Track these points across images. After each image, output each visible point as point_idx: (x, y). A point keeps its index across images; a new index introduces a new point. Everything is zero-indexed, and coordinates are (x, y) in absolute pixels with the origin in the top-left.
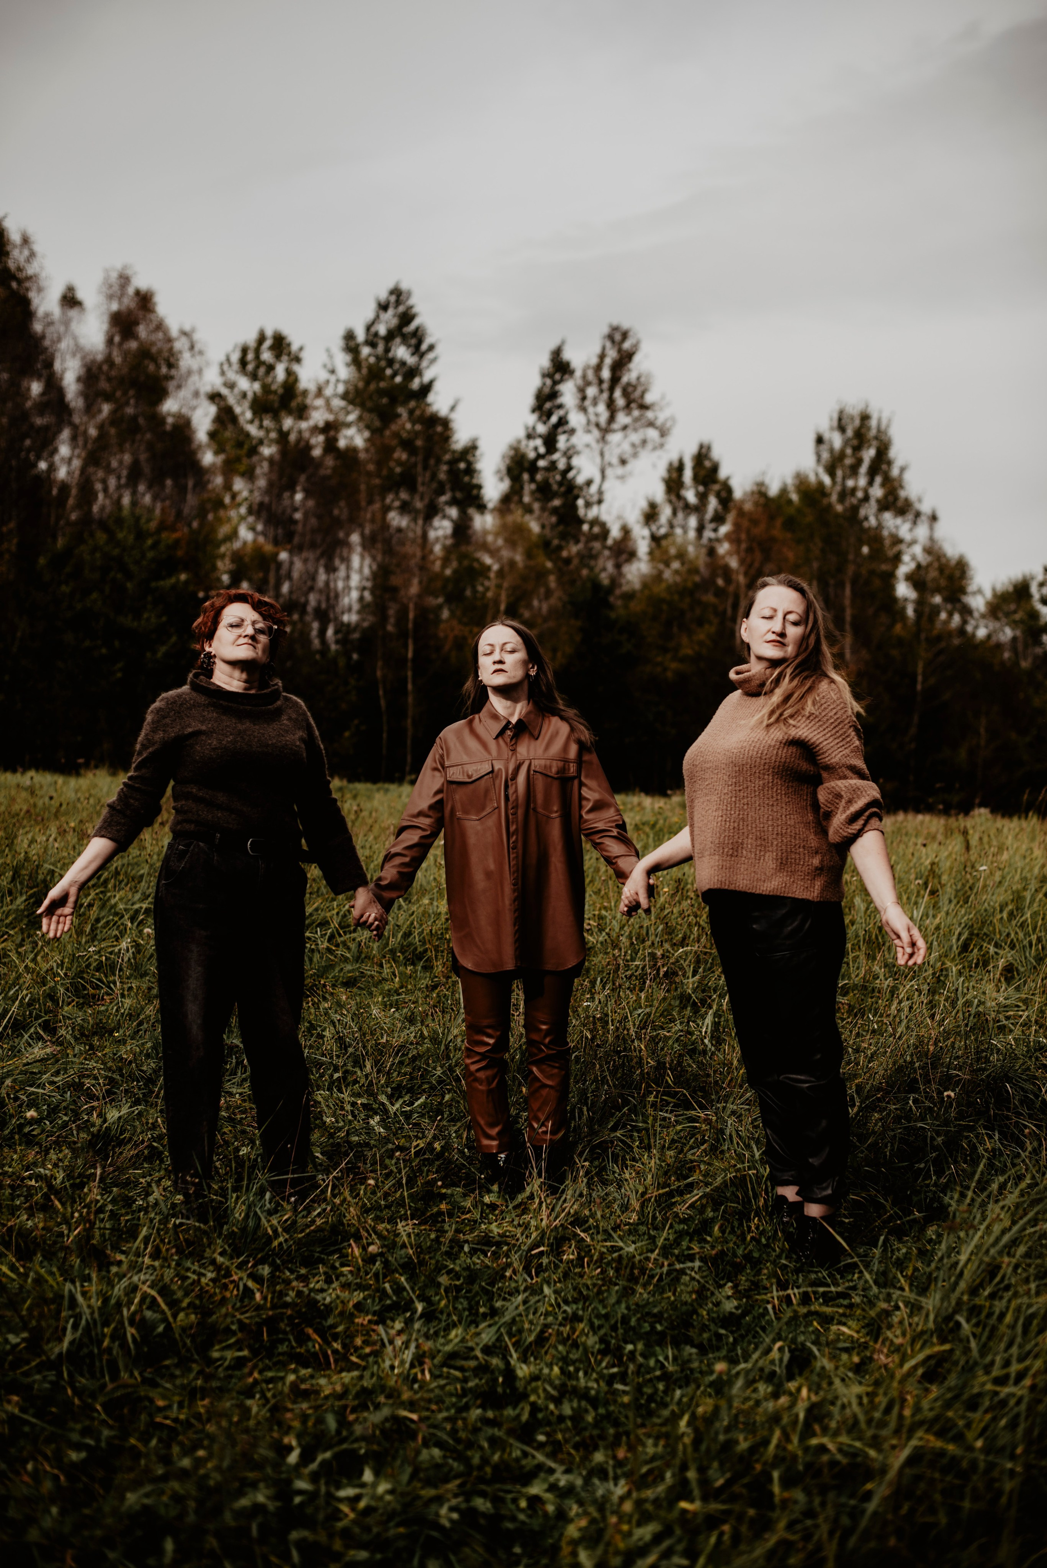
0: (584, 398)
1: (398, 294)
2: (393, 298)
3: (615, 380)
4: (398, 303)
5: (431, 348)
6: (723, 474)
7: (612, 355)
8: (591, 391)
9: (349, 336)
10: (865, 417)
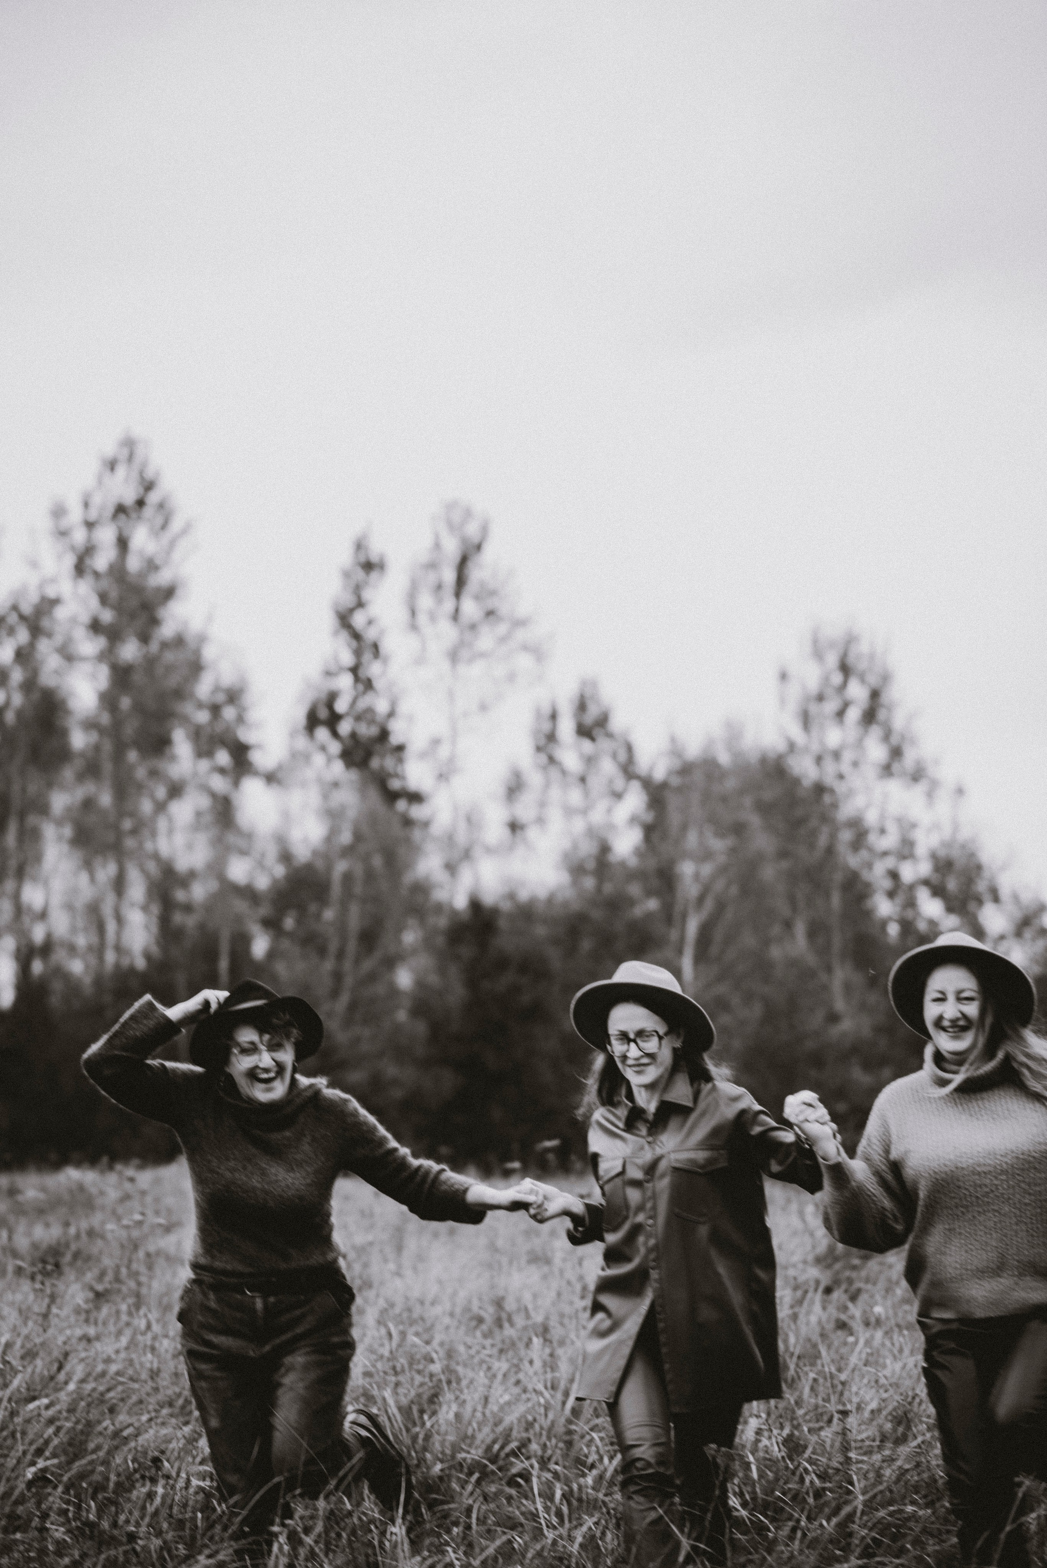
0: (413, 613)
1: (129, 444)
2: (125, 452)
3: (461, 582)
4: (130, 458)
5: (186, 530)
6: (617, 723)
7: (452, 548)
8: (425, 601)
9: (58, 512)
10: (850, 640)
